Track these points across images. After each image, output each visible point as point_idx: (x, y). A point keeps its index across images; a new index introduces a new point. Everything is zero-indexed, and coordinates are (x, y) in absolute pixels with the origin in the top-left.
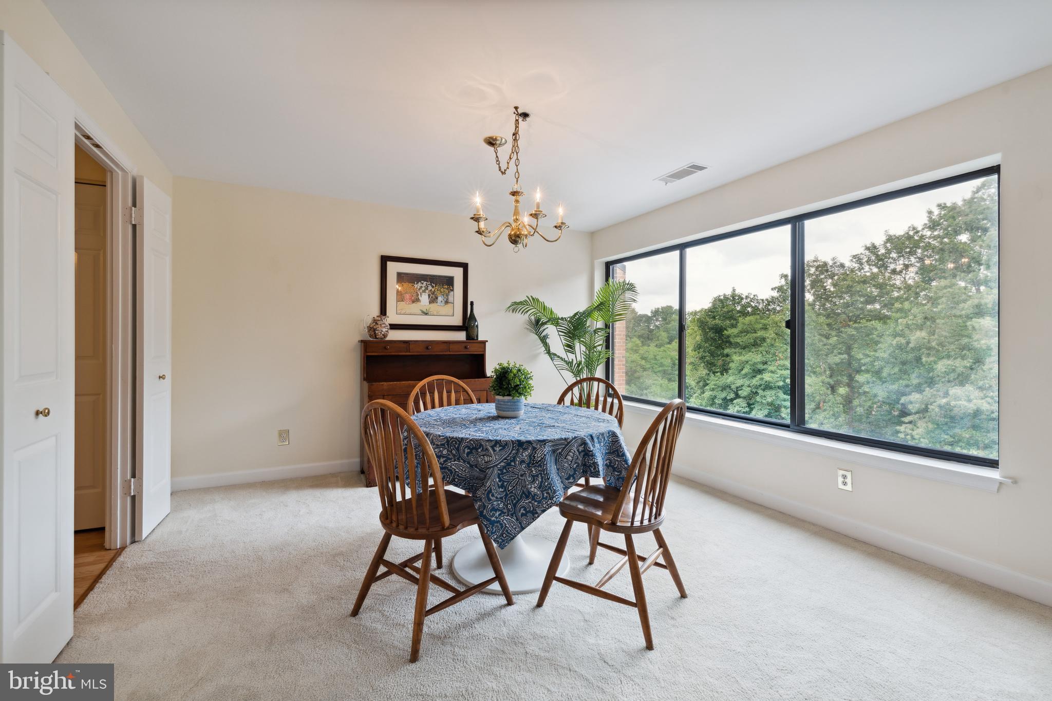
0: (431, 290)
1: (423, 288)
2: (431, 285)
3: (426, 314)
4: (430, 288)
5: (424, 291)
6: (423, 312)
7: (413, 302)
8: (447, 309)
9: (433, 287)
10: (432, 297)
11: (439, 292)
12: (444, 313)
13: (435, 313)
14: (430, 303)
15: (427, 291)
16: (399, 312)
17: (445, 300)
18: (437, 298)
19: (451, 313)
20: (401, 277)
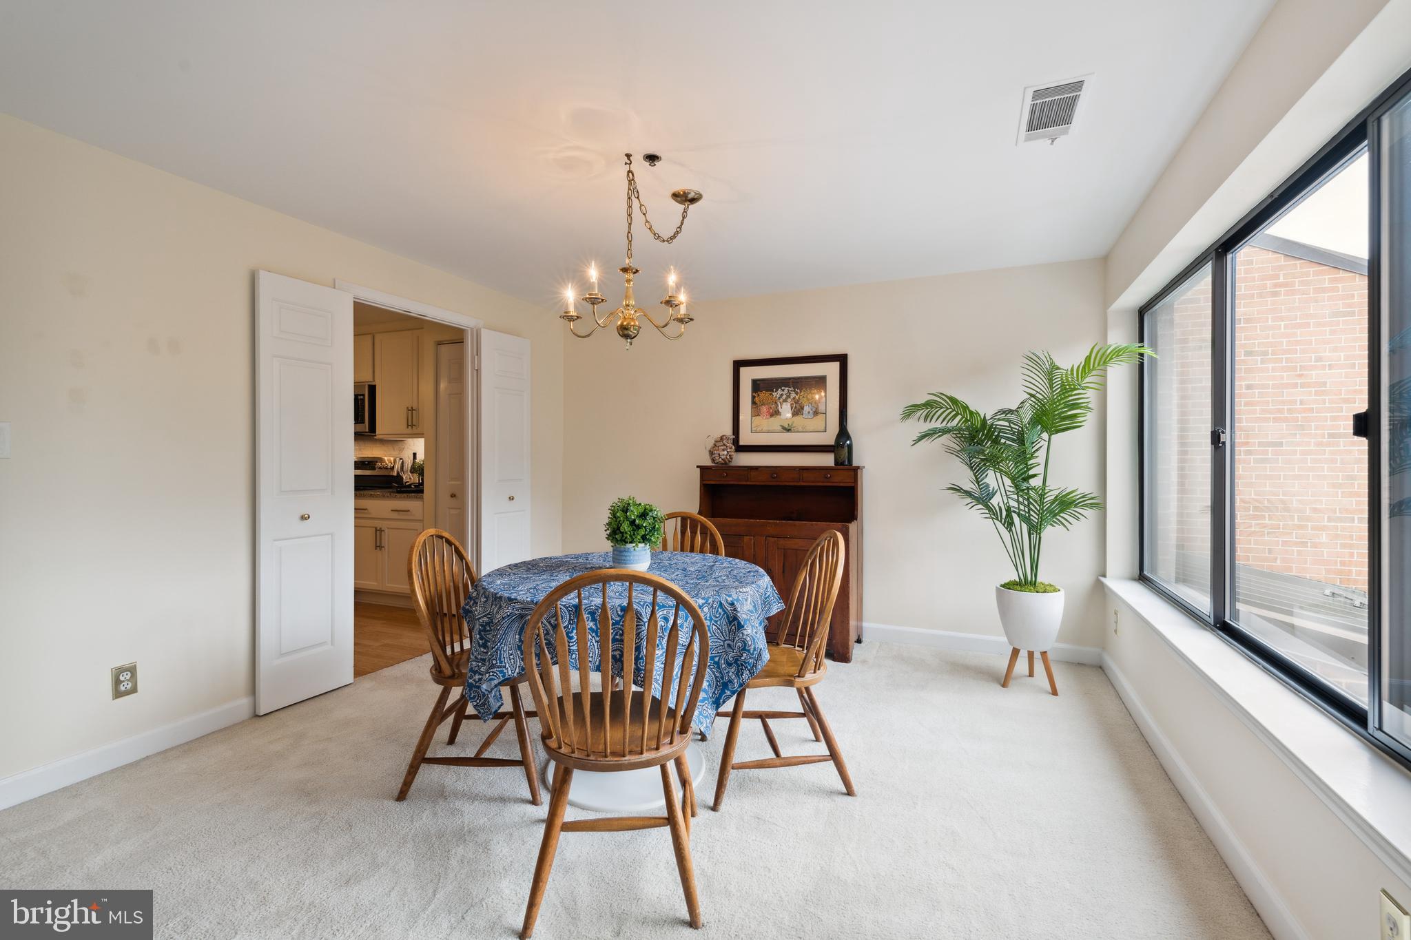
0: (794, 398)
1: (784, 397)
2: (794, 391)
3: (789, 430)
4: (793, 395)
5: (785, 401)
6: (784, 428)
7: (772, 415)
8: (818, 422)
9: (797, 393)
10: (796, 407)
11: (805, 399)
12: (811, 429)
13: (800, 429)
14: (794, 415)
15: (789, 400)
16: (754, 429)
17: (814, 410)
18: (802, 408)
19: (823, 428)
20: (757, 385)
